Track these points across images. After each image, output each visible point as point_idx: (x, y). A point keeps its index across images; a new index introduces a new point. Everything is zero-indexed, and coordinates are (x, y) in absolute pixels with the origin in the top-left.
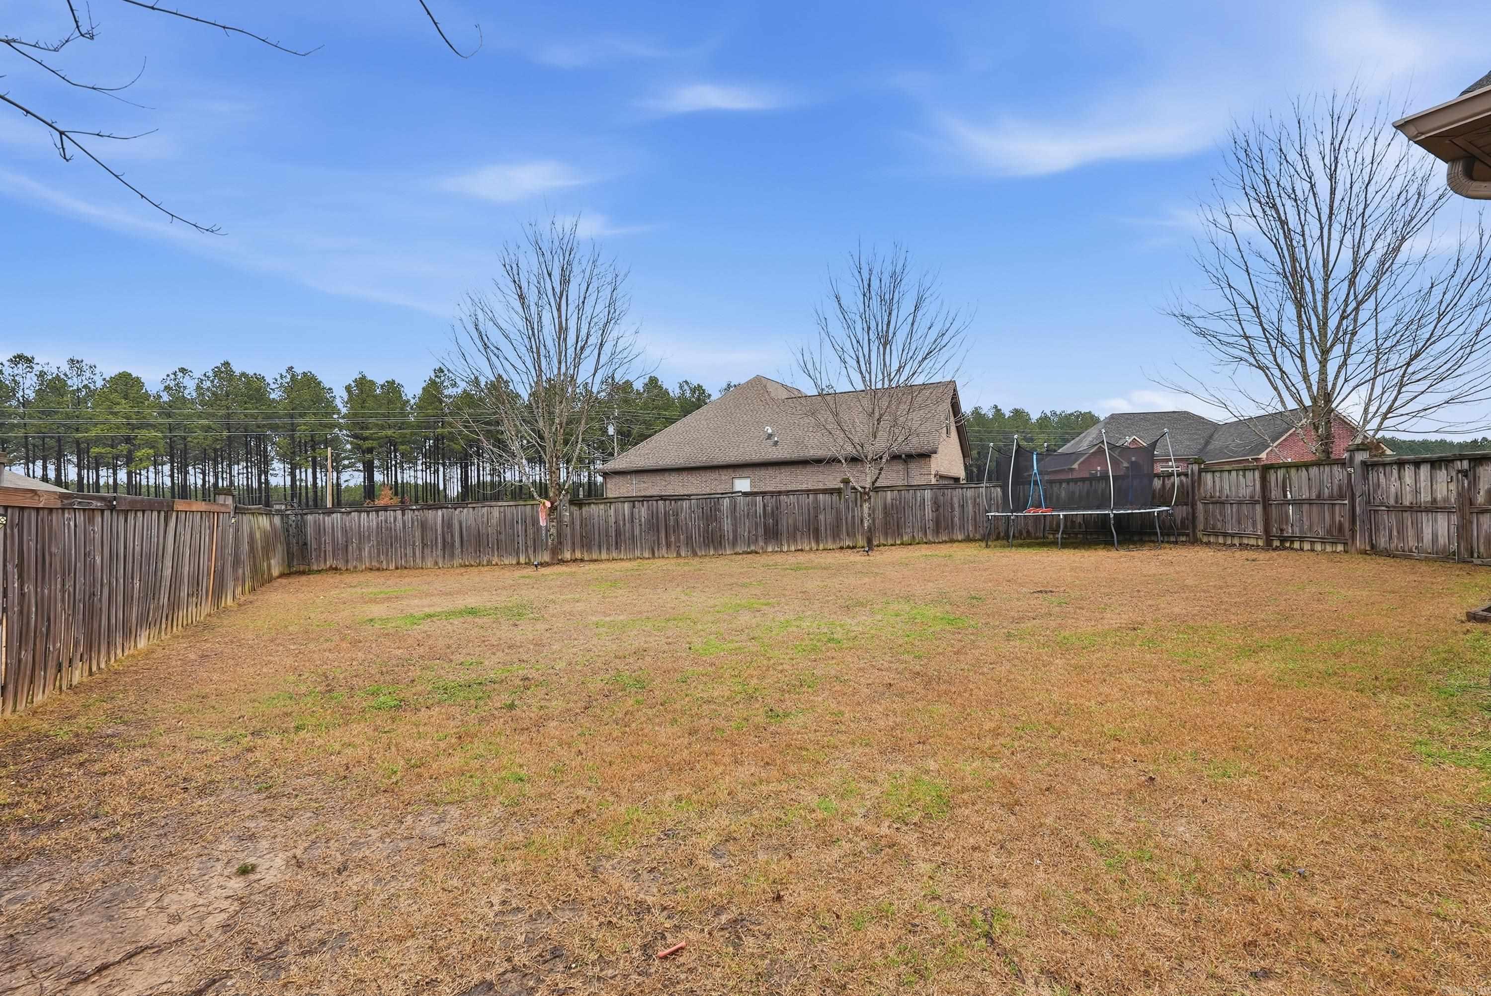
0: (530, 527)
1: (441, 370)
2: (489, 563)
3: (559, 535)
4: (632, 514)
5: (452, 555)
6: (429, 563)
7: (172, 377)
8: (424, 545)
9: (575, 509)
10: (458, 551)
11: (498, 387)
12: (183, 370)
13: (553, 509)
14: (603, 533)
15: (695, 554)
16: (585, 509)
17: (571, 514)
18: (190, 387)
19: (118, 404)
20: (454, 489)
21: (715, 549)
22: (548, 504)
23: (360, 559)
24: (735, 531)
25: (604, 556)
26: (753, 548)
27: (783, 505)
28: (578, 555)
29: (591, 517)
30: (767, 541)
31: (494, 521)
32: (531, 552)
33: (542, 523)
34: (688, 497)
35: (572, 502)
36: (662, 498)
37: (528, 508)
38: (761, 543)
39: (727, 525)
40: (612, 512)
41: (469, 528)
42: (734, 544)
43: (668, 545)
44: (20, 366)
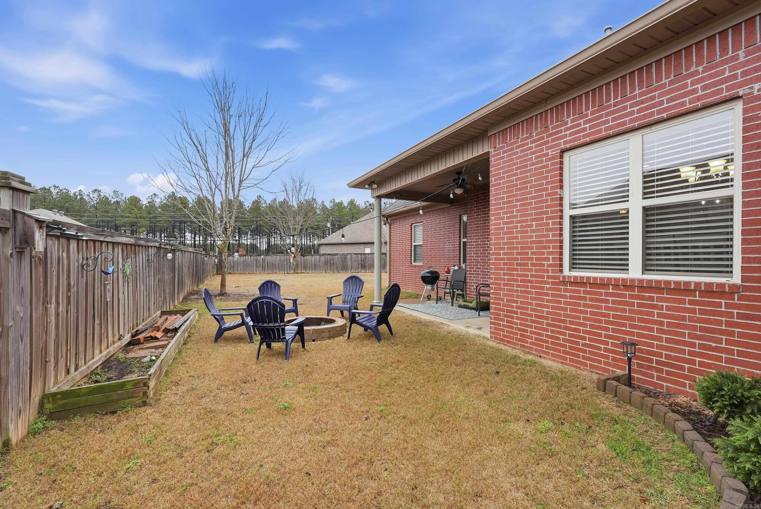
0: (288, 262)
1: (260, 197)
2: (276, 273)
3: (297, 265)
4: (320, 259)
5: (265, 270)
6: (258, 272)
7: (151, 197)
8: (257, 267)
9: (302, 257)
10: (266, 268)
11: (284, 203)
12: (155, 195)
13: (295, 257)
14: (310, 265)
15: (339, 272)
16: (305, 257)
17: (301, 259)
18: (157, 201)
19: (133, 210)
20: (264, 247)
21: (345, 271)
22: (293, 255)
23: (237, 270)
24: (352, 266)
25: (311, 272)
26: (357, 271)
27: (367, 258)
28: (303, 271)
29: (307, 260)
30: (362, 268)
31: (278, 260)
32: (288, 270)
33: (291, 261)
34: (337, 254)
35: (301, 255)
36: (329, 254)
37: (288, 256)
38: (360, 270)
39: (349, 263)
40: (313, 258)
41: (270, 262)
42: (351, 270)
43: (331, 269)
44: (96, 193)
